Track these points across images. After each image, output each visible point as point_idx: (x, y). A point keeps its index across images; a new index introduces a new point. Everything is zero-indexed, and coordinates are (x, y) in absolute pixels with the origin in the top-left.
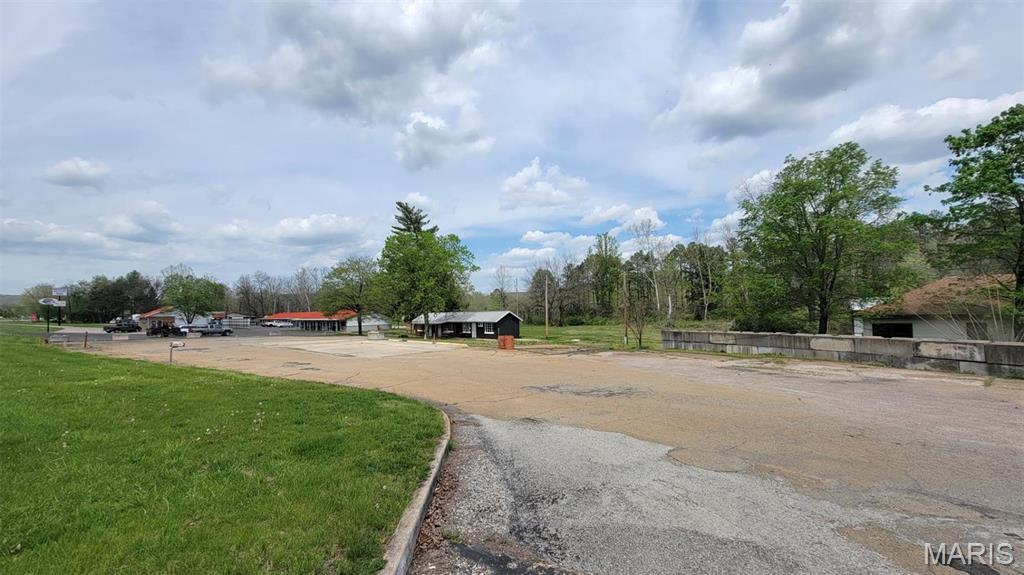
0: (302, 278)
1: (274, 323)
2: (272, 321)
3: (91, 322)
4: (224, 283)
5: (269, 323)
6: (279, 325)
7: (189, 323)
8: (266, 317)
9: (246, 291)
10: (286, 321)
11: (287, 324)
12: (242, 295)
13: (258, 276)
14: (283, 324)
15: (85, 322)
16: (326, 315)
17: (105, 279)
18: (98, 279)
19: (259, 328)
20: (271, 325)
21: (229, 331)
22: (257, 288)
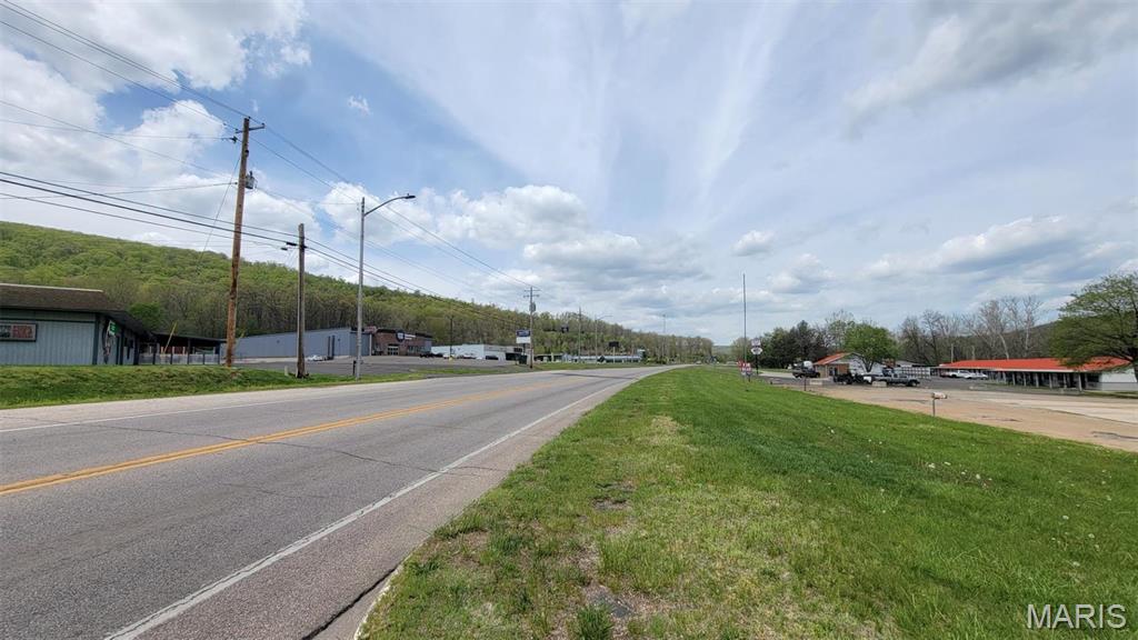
0: (992, 312)
1: (958, 374)
2: (956, 370)
3: (774, 367)
4: (885, 327)
5: (951, 374)
6: (967, 376)
7: (868, 371)
8: (941, 366)
9: (912, 335)
10: (975, 371)
11: (978, 375)
12: (907, 340)
13: (927, 316)
14: (972, 375)
15: (771, 367)
16: (1068, 365)
17: (781, 330)
18: (777, 330)
19: (937, 379)
20: (954, 376)
21: (915, 381)
22: (926, 329)
